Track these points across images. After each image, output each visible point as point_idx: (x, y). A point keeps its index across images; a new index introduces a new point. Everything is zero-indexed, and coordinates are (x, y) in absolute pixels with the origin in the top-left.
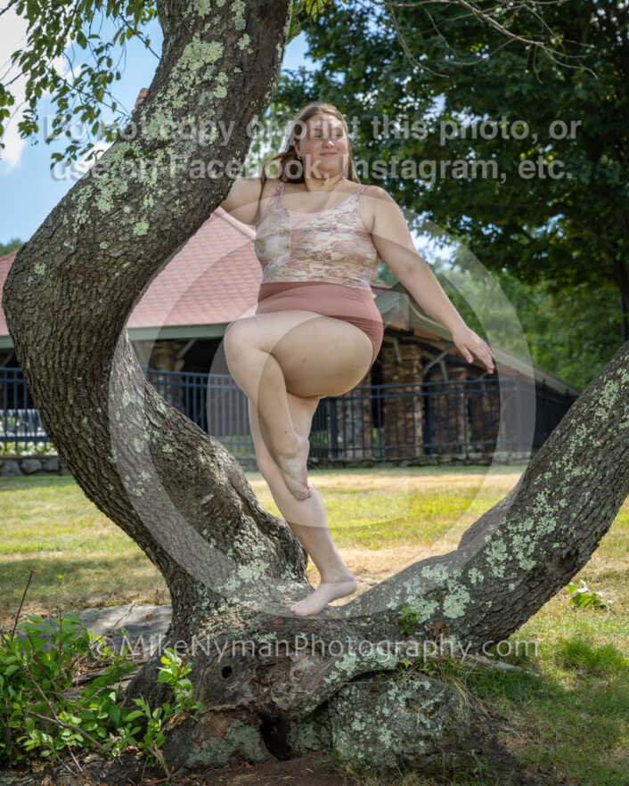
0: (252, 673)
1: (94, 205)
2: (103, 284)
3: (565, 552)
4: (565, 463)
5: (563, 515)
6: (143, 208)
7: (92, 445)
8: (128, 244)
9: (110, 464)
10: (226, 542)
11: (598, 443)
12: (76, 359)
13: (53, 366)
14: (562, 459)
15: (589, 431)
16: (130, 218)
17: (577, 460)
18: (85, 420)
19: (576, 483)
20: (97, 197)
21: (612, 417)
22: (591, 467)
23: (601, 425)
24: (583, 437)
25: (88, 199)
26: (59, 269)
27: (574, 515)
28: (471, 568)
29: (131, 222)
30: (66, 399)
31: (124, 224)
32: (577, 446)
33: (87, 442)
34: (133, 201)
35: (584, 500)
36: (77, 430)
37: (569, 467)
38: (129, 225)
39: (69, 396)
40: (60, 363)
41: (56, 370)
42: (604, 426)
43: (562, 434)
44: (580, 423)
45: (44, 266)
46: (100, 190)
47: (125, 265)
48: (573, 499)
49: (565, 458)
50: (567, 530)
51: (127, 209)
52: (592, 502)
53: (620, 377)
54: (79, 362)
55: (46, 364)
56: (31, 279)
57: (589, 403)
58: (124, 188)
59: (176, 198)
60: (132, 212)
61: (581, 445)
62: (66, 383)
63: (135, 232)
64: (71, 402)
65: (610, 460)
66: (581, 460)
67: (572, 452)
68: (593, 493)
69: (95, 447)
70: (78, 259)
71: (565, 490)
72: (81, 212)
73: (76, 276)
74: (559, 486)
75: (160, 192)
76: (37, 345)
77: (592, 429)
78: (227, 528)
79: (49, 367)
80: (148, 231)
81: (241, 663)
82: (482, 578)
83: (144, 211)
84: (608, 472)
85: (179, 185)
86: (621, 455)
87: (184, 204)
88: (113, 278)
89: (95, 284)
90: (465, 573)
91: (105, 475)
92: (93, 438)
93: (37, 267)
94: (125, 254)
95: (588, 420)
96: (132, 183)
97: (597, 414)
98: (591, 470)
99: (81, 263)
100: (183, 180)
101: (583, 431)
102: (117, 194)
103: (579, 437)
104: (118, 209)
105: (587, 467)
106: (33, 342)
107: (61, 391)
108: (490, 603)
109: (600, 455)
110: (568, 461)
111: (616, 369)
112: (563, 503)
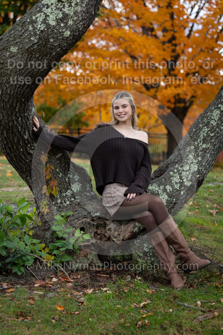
0: (94, 229)
1: (47, 22)
2: (47, 57)
3: (201, 178)
4: (199, 143)
5: (199, 163)
6: (68, 25)
7: (20, 130)
8: (61, 40)
9: (24, 139)
10: (65, 174)
11: (212, 135)
12: (24, 91)
13: (13, 94)
14: (197, 141)
15: (208, 130)
16: (63, 29)
17: (204, 142)
18: (20, 119)
19: (204, 150)
20: (48, 19)
21: (218, 124)
22: (210, 144)
23: (213, 128)
24: (206, 132)
25: (44, 19)
26: (27, 49)
27: (204, 164)
28: (167, 185)
29: (64, 31)
30: (15, 109)
31: (61, 31)
32: (204, 135)
33: (18, 129)
34: (65, 21)
35: (207, 157)
36: (16, 123)
37: (201, 144)
38: (63, 32)
39: (17, 108)
40: (17, 92)
41: (14, 96)
42: (215, 128)
43: (196, 131)
44: (204, 126)
45: (17, 48)
46: (48, 16)
47: (58, 50)
48: (203, 157)
49: (199, 140)
50: (201, 170)
51: (62, 25)
52: (210, 158)
53: (220, 108)
54: (26, 92)
55: (10, 92)
56: (8, 53)
57: (207, 119)
58: (61, 16)
59: (80, 22)
60: (64, 26)
61: (205, 135)
62: (17, 101)
63: (64, 35)
64: (17, 110)
65: (217, 142)
66: (206, 141)
67: (202, 138)
68: (210, 155)
69: (21, 131)
70: (38, 46)
71: (200, 153)
72: (41, 25)
73: (36, 53)
74: (197, 152)
75: (75, 18)
76: (7, 84)
77: (209, 129)
78: (66, 169)
79: (11, 94)
80: (70, 35)
81: (88, 226)
82: (171, 189)
83: (69, 26)
84: (216, 146)
85: (82, 16)
86: (221, 140)
87: (83, 24)
88: (52, 55)
89: (44, 58)
90: (165, 188)
91: (21, 144)
92: (21, 127)
93: (12, 48)
94: (59, 45)
95: (208, 125)
96: (63, 13)
97: (211, 123)
98: (210, 146)
99: (40, 47)
100: (83, 13)
101: (206, 129)
102: (57, 18)
103: (204, 132)
104: (58, 24)
105: (208, 144)
106: (5, 82)
107: (14, 105)
108: (175, 199)
109: (213, 139)
110: (200, 141)
111: (218, 105)
112: (200, 159)
